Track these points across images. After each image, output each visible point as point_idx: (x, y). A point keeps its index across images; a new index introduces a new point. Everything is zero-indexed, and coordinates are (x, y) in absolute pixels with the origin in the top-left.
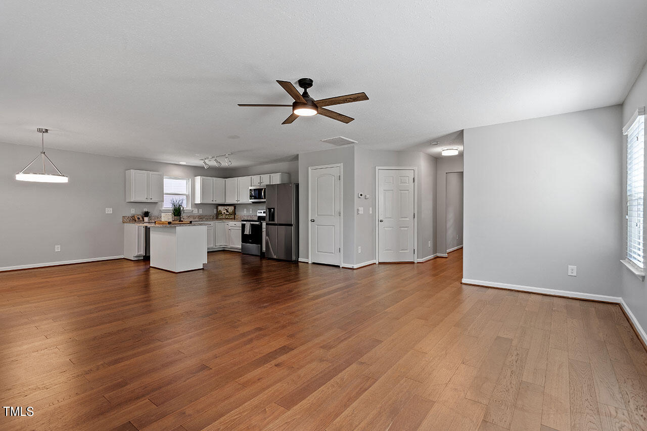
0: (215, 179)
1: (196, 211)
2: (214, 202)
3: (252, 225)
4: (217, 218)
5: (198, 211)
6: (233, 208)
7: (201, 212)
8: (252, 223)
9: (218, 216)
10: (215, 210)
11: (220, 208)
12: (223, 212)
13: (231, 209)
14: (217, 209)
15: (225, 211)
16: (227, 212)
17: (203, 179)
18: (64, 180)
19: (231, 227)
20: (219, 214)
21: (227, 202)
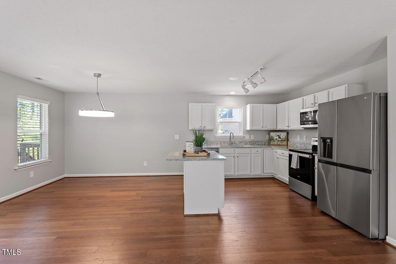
0: (265, 105)
1: (247, 137)
2: (264, 129)
3: (301, 158)
4: (269, 144)
5: (250, 136)
6: (285, 134)
7: (252, 137)
8: (300, 155)
9: (270, 142)
10: (267, 136)
11: (272, 134)
12: (275, 138)
13: (283, 135)
14: (269, 134)
15: (277, 137)
16: (280, 138)
17: (252, 106)
18: (111, 115)
19: (279, 155)
20: (271, 139)
21: (278, 128)
